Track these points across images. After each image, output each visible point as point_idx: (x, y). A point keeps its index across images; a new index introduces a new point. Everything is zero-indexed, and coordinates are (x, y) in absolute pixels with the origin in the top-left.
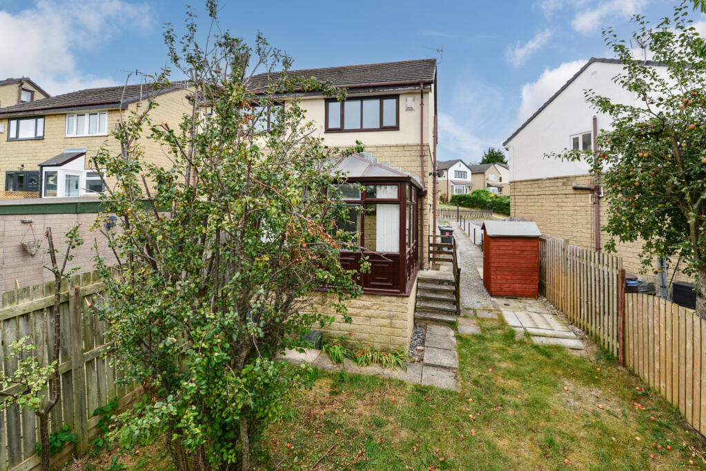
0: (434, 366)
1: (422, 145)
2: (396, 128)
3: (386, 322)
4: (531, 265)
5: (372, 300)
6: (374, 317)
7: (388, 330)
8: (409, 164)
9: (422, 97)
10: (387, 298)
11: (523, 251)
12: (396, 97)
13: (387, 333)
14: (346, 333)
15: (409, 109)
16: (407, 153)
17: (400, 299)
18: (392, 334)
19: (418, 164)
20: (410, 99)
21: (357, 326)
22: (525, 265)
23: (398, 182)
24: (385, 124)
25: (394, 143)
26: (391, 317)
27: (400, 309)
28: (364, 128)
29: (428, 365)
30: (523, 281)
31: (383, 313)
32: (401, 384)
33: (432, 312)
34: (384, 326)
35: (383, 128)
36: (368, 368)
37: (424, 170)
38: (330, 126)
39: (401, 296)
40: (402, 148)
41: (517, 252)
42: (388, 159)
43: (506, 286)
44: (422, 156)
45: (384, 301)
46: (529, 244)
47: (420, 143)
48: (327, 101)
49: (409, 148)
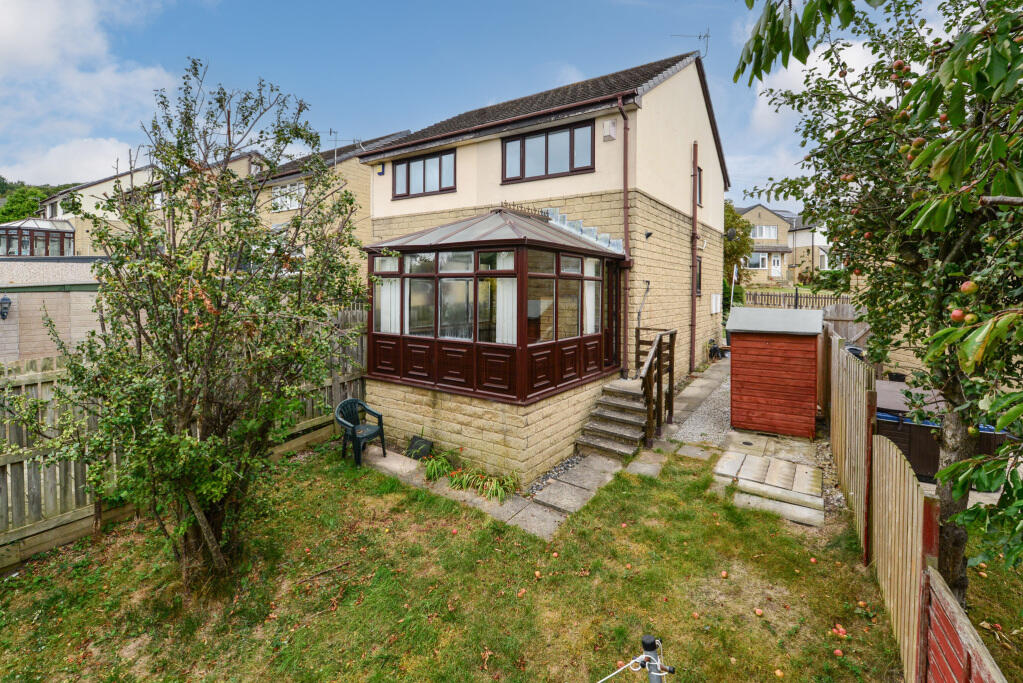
0: (544, 505)
1: (626, 191)
2: (590, 169)
3: (499, 437)
4: (802, 384)
5: (484, 406)
6: (485, 429)
7: (501, 449)
8: (608, 221)
9: (625, 118)
10: (500, 405)
11: (789, 358)
12: (591, 122)
13: (500, 453)
14: (458, 446)
15: (608, 139)
16: (606, 205)
17: (515, 408)
18: (506, 455)
19: (621, 220)
20: (607, 123)
21: (467, 439)
22: (792, 383)
23: (512, 246)
24: (577, 165)
25: (587, 192)
26: (505, 432)
27: (514, 422)
28: (549, 173)
29: (538, 502)
30: (789, 410)
31: (498, 426)
32: (480, 515)
33: (607, 439)
34: (497, 443)
35: (575, 172)
36: (461, 492)
37: (630, 230)
38: (509, 175)
39: (515, 405)
40: (598, 199)
41: (778, 360)
42: (579, 216)
43: (757, 414)
44: (626, 208)
45: (496, 409)
46: (800, 347)
47: (621, 187)
48: (505, 140)
49: (609, 198)
